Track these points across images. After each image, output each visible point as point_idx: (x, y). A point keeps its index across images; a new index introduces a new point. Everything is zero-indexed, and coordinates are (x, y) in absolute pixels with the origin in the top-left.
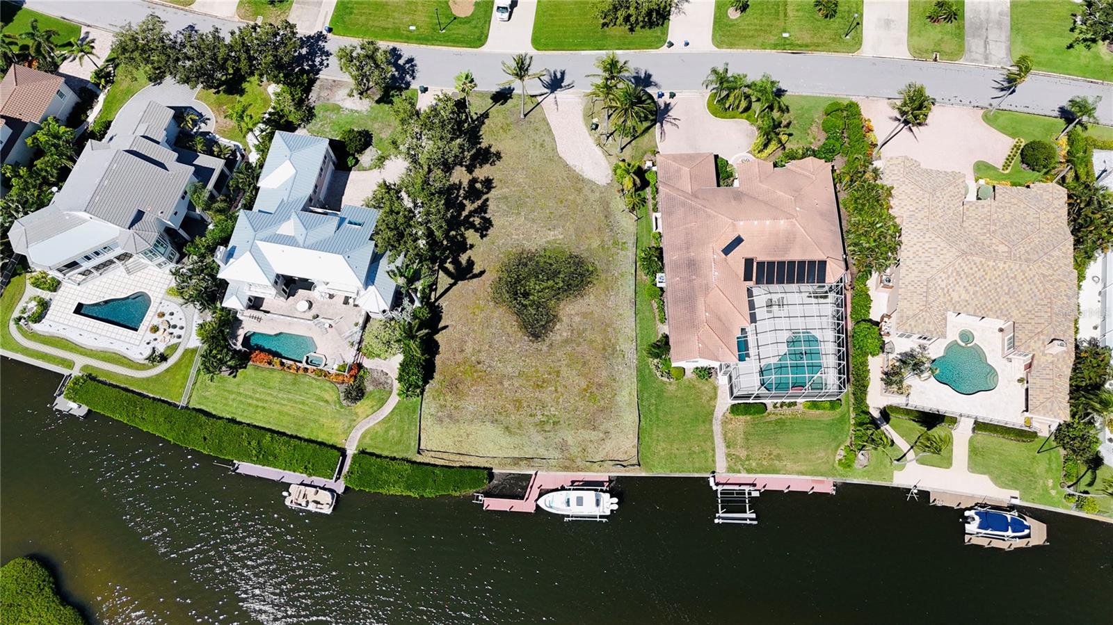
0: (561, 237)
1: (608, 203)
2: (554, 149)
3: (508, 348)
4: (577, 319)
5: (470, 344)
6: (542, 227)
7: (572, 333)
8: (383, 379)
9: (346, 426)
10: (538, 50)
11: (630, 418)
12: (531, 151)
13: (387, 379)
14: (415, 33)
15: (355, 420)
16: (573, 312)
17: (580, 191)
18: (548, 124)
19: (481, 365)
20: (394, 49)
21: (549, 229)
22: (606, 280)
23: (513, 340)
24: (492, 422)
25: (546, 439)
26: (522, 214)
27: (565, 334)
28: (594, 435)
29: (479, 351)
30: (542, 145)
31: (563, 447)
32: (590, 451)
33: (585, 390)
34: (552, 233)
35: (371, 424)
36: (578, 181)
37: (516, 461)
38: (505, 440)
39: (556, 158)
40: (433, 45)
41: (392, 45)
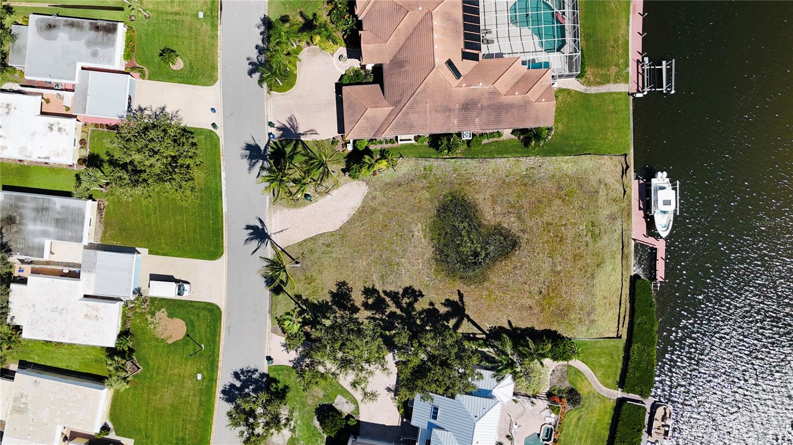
0: (420, 225)
1: (387, 184)
2: (332, 234)
3: (526, 268)
4: (498, 209)
5: (523, 301)
6: (411, 242)
7: (511, 213)
8: (558, 373)
9: (599, 400)
10: (222, 254)
11: (587, 162)
12: (334, 255)
13: (557, 370)
14: (205, 373)
15: (594, 394)
16: (492, 213)
17: (374, 210)
18: (305, 241)
19: (543, 290)
20: (224, 392)
21: (413, 236)
22: (460, 184)
23: (519, 264)
24: (594, 278)
25: (606, 233)
26: (397, 261)
27: (512, 219)
28: (602, 192)
29: (530, 293)
30: (328, 246)
31: (612, 218)
32: (615, 196)
33: (563, 200)
34: (416, 233)
35: (596, 379)
36: (364, 212)
37: (624, 256)
38: (608, 267)
39: (342, 232)
40: (218, 355)
41: (218, 395)
